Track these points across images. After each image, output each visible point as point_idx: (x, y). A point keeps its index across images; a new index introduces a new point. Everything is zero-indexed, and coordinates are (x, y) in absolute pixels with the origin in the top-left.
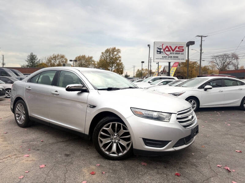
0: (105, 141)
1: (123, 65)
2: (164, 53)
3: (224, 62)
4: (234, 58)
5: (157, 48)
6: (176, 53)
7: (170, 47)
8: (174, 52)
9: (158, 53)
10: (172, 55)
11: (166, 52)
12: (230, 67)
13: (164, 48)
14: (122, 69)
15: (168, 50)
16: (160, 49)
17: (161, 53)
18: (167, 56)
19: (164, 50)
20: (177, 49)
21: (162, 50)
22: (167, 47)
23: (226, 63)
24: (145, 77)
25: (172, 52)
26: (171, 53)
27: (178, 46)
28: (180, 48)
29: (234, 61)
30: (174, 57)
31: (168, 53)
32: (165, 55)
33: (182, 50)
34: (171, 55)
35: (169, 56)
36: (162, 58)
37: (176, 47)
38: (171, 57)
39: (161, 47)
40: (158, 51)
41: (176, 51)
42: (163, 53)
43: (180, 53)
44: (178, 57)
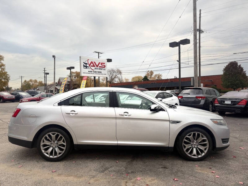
0: (188, 146)
1: (8, 75)
2: (90, 68)
3: (112, 75)
4: (118, 73)
5: (84, 63)
6: (100, 69)
7: (95, 62)
8: (98, 67)
9: (84, 67)
10: (97, 70)
11: (91, 67)
12: (116, 80)
13: (89, 64)
14: (7, 80)
15: (93, 65)
16: (86, 64)
17: (87, 68)
18: (93, 71)
19: (90, 65)
20: (100, 65)
21: (88, 65)
22: (92, 62)
23: (113, 76)
24: (36, 89)
25: (96, 67)
26: (95, 69)
27: (101, 62)
28: (103, 64)
29: (119, 76)
30: (98, 72)
31: (93, 68)
32: (91, 70)
33: (104, 66)
34: (95, 70)
35: (94, 71)
36: (89, 72)
37: (99, 63)
38: (96, 72)
39: (87, 62)
40: (84, 66)
41: (100, 67)
42: (88, 68)
43: (102, 69)
44: (101, 72)
